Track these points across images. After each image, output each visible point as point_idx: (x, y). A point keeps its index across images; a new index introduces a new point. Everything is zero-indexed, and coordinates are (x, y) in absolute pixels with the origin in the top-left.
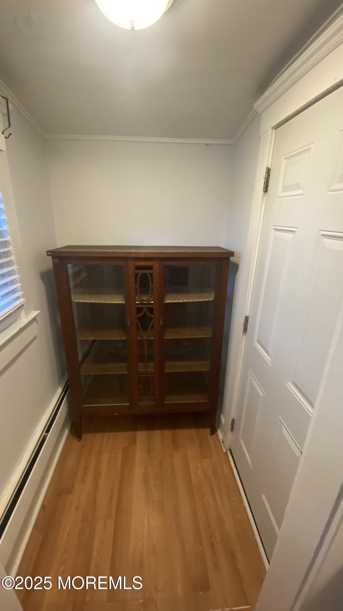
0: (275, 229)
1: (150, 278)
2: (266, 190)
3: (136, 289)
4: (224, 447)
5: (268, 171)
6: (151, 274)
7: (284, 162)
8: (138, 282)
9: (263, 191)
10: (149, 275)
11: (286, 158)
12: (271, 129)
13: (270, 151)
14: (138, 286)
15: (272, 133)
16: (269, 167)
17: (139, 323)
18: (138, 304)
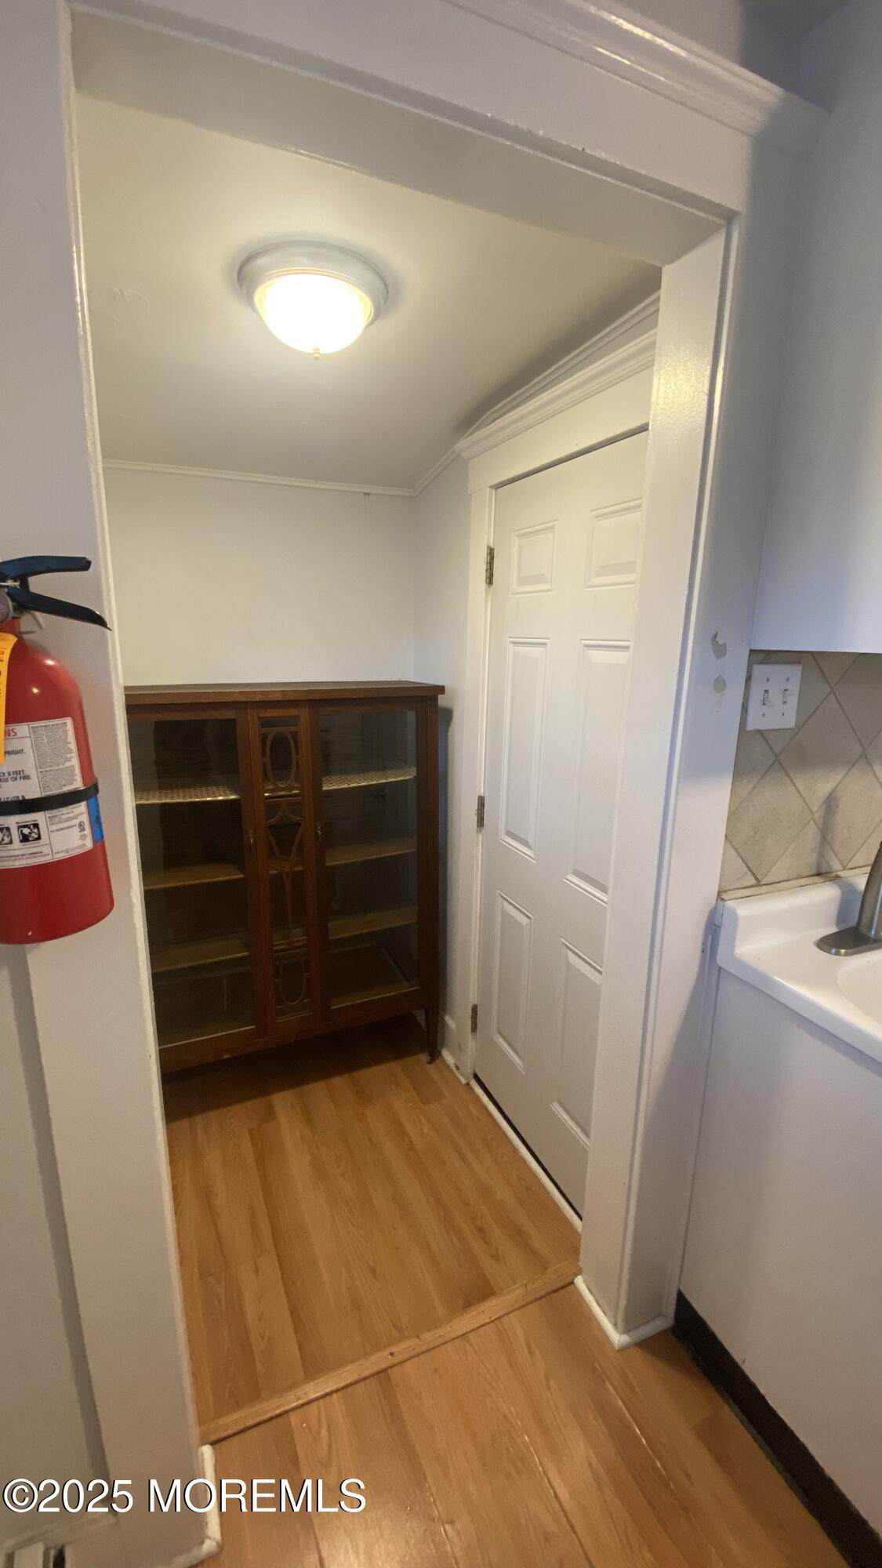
0: (513, 643)
1: (292, 742)
2: (490, 580)
3: (264, 765)
4: (462, 1075)
5: (491, 553)
6: (295, 735)
7: (516, 542)
8: (268, 752)
9: (486, 582)
10: (289, 737)
11: (517, 536)
12: (488, 489)
13: (490, 522)
14: (267, 760)
15: (490, 493)
16: (492, 546)
17: (272, 839)
18: (267, 798)
